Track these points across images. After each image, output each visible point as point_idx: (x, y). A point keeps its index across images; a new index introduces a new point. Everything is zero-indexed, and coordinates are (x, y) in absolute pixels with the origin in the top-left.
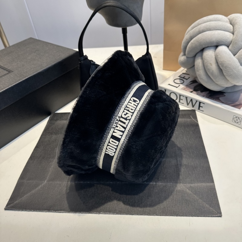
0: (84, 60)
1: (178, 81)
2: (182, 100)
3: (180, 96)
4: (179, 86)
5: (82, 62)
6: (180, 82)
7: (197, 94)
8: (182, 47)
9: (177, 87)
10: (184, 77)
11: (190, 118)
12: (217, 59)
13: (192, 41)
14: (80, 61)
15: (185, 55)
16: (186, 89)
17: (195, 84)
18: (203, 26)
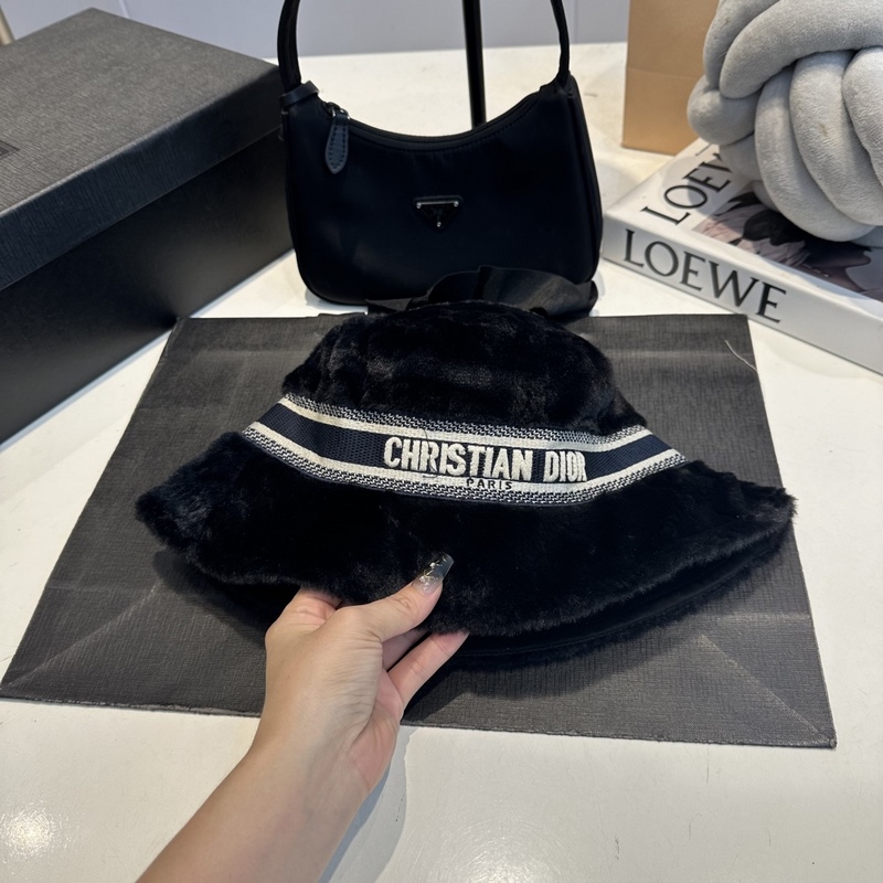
0: (301, 102)
1: (682, 196)
2: (696, 273)
3: (689, 256)
4: (687, 215)
5: (293, 109)
6: (691, 198)
7: (758, 253)
8: (705, 56)
9: (677, 222)
10: (708, 179)
11: (726, 349)
12: (850, 108)
13: (749, 29)
14: (286, 109)
15: (715, 86)
16: (715, 231)
17: (751, 211)
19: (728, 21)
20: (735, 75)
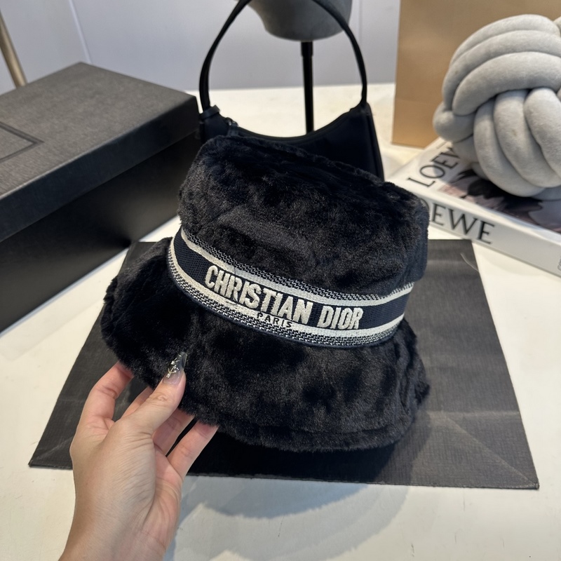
0: (212, 117)
1: (430, 171)
2: (440, 215)
3: (436, 205)
4: (434, 182)
5: (207, 121)
8: (444, 91)
9: (428, 186)
10: (445, 162)
12: (529, 121)
14: (203, 121)
15: (449, 108)
17: (471, 180)
18: (497, 41)
19: (456, 73)
20: (461, 102)
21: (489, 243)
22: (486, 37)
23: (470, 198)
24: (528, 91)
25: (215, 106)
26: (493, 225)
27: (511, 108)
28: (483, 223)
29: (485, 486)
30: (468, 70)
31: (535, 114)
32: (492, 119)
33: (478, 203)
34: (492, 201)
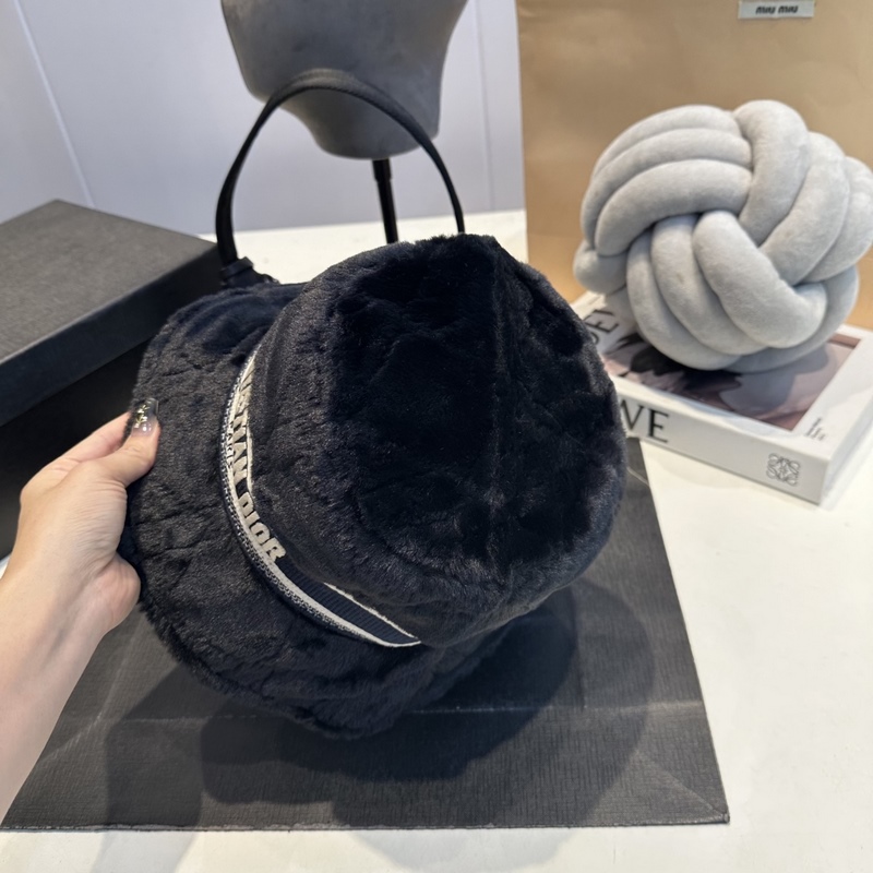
0: (239, 274)
5: (232, 280)
8: (583, 222)
10: (600, 323)
12: (700, 259)
13: (613, 200)
14: (225, 281)
15: (592, 247)
17: (636, 348)
18: (649, 145)
19: (596, 194)
20: (606, 236)
21: (665, 441)
22: (636, 140)
23: (634, 376)
24: (698, 215)
25: (246, 259)
26: (666, 415)
27: (673, 242)
28: (653, 413)
29: (647, 822)
30: (612, 189)
31: (706, 249)
32: (650, 259)
33: (644, 383)
34: (666, 379)
